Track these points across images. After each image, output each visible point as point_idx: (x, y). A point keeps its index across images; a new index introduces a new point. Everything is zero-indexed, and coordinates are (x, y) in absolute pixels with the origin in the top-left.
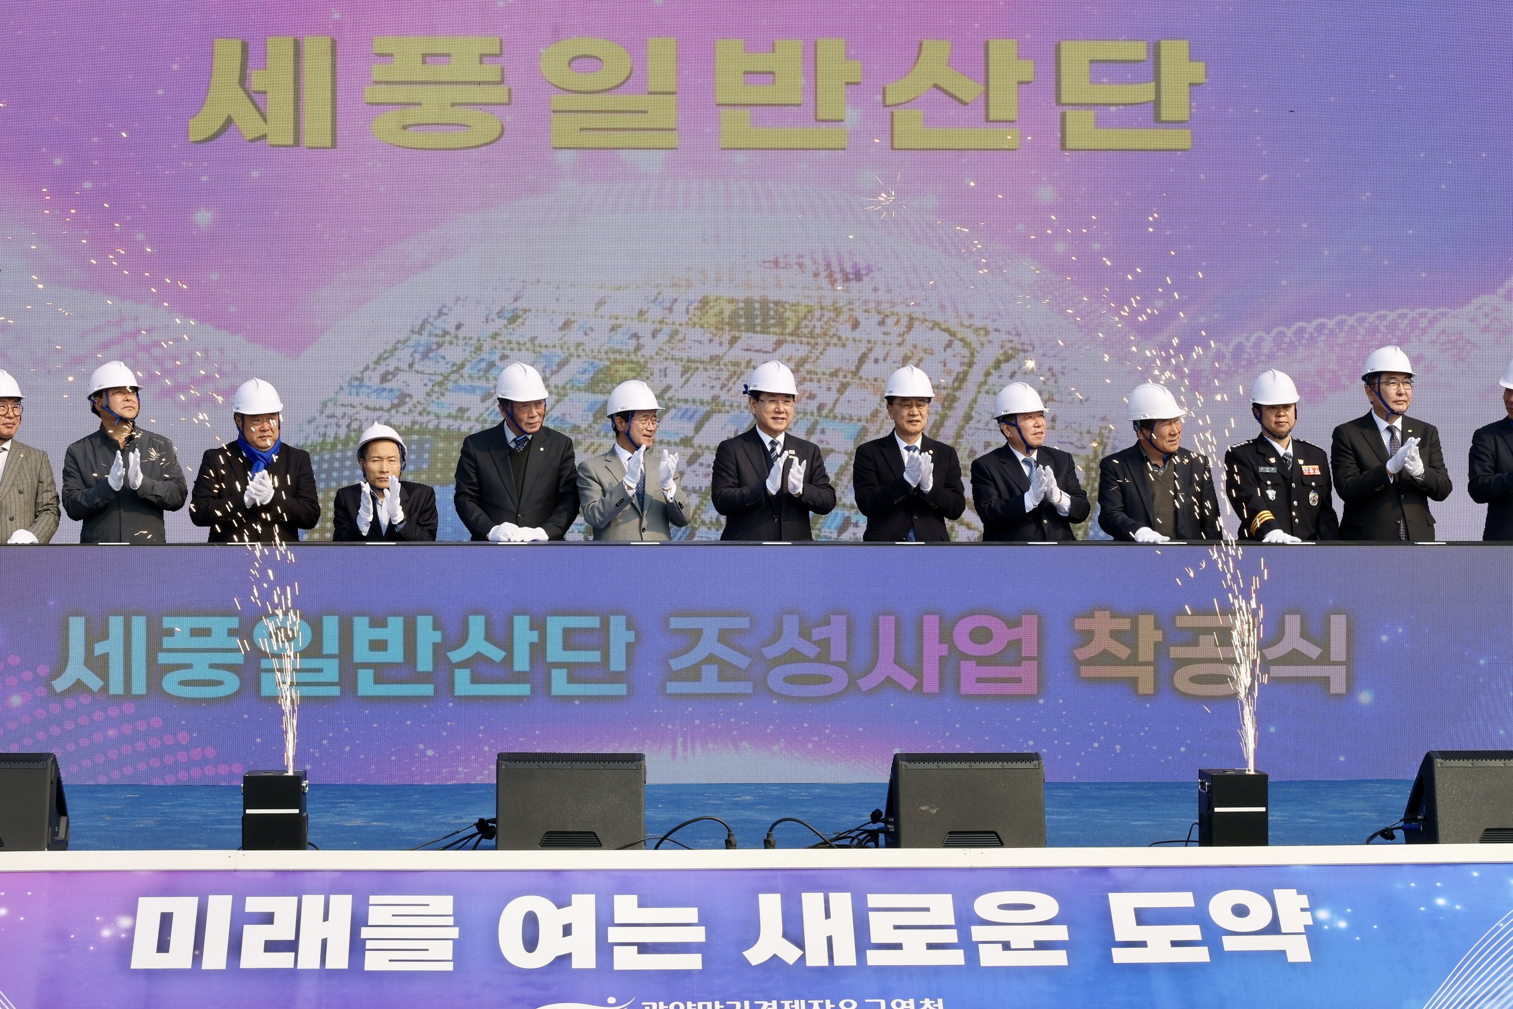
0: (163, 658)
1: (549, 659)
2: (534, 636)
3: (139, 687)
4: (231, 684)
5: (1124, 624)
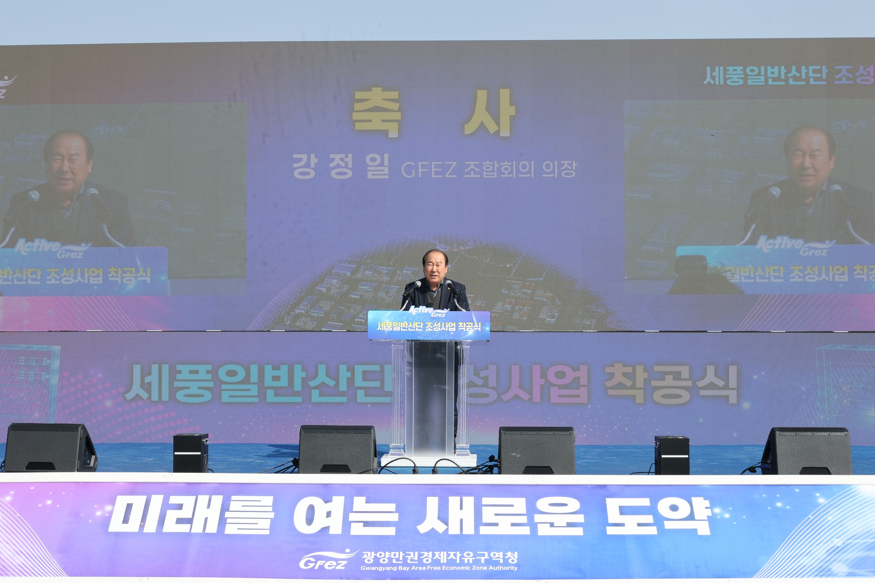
0: (176, 384)
1: (356, 385)
2: (349, 375)
3: (165, 397)
4: (208, 396)
5: (629, 370)
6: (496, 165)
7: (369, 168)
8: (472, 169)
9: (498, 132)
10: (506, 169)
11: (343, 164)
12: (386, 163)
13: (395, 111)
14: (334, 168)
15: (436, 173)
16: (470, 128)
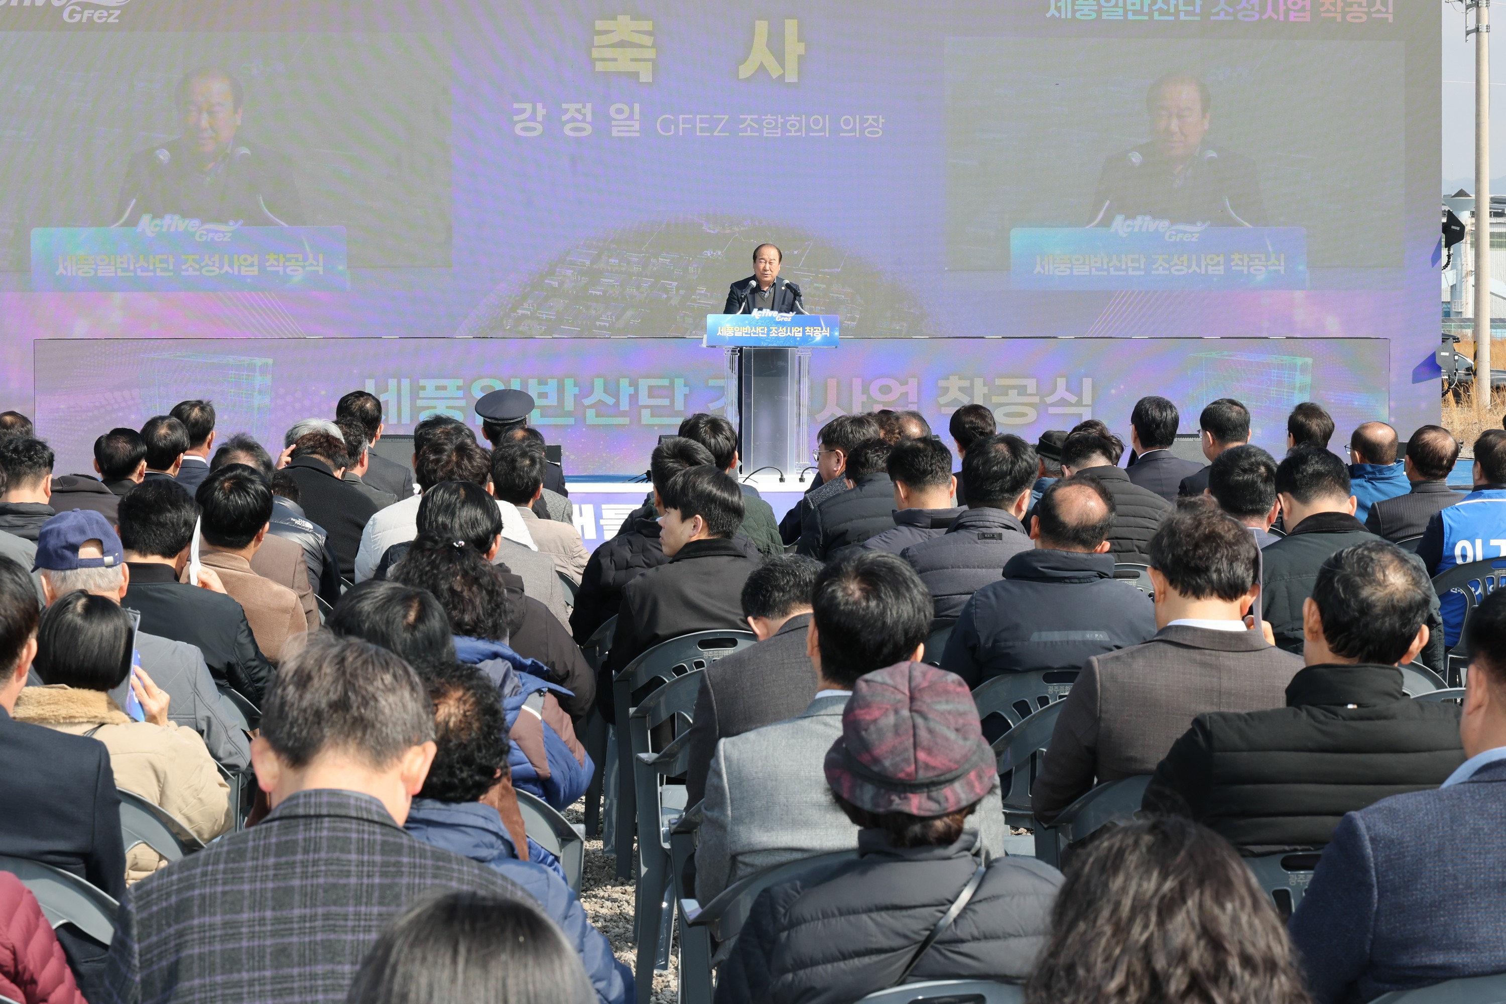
1: (640, 403)
2: (631, 390)
5: (966, 383)
6: (780, 120)
7: (614, 123)
8: (749, 125)
9: (782, 77)
10: (793, 125)
11: (580, 117)
12: (637, 117)
13: (648, 47)
14: (568, 121)
15: (702, 130)
16: (746, 71)
